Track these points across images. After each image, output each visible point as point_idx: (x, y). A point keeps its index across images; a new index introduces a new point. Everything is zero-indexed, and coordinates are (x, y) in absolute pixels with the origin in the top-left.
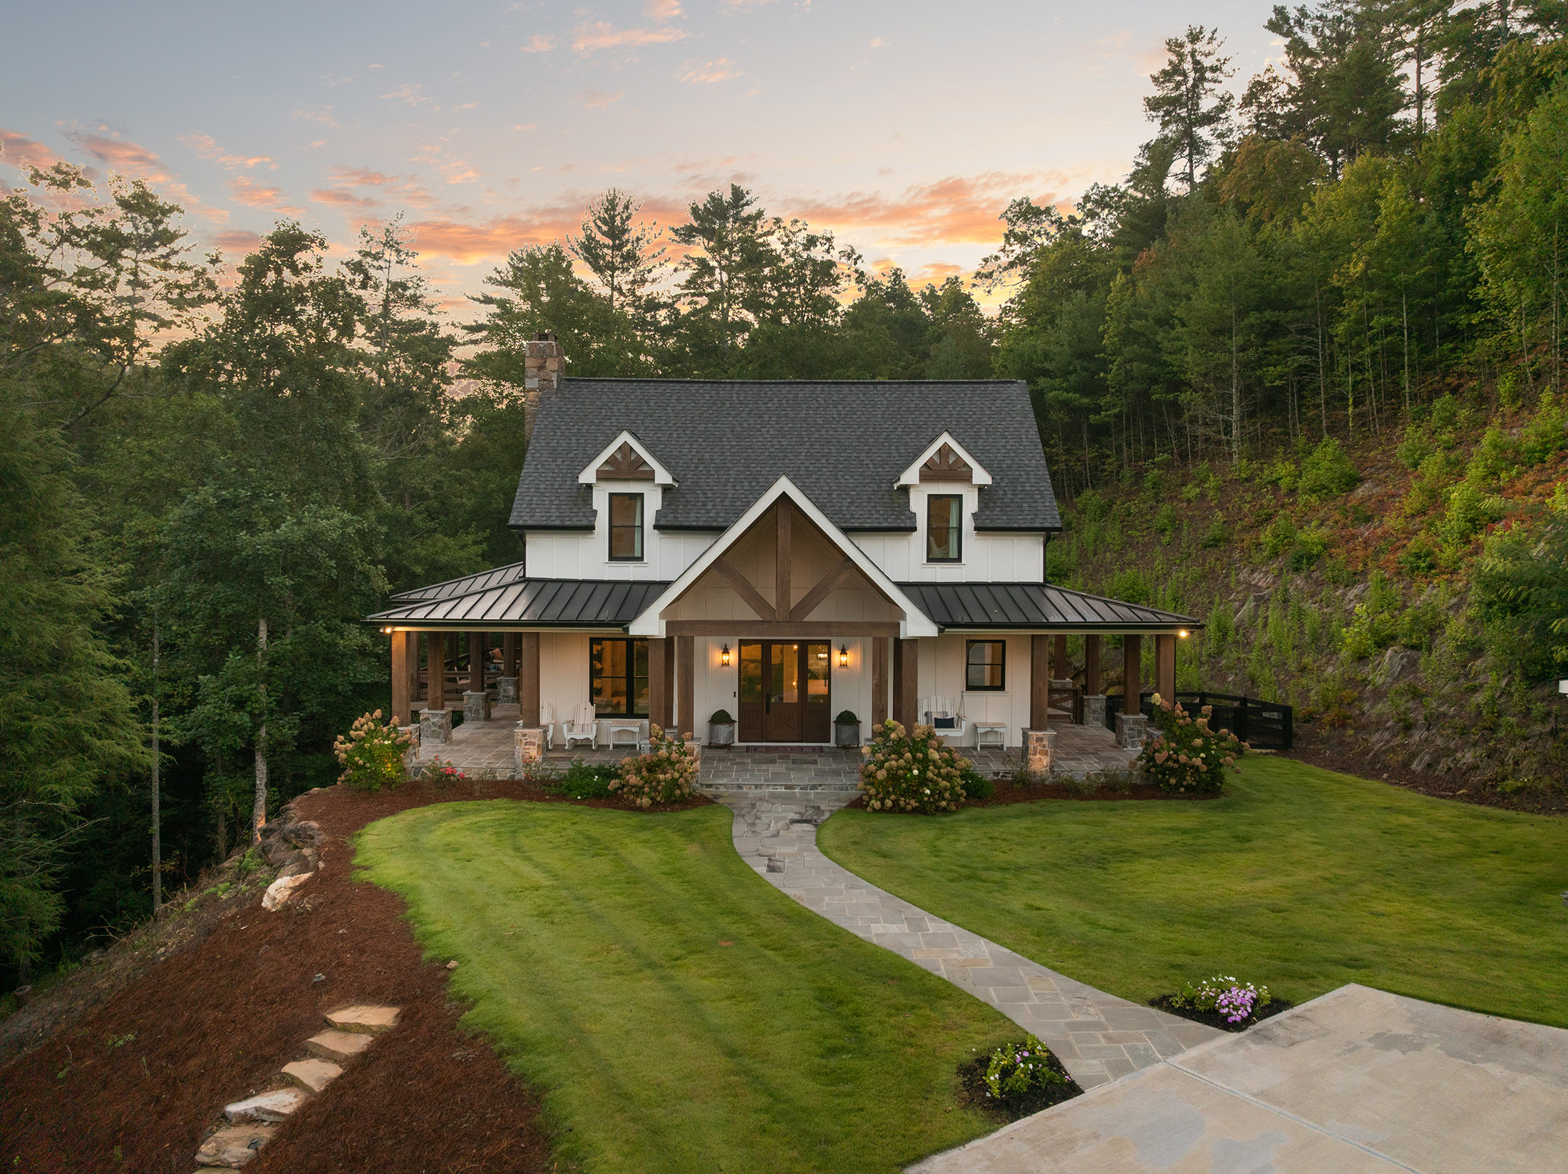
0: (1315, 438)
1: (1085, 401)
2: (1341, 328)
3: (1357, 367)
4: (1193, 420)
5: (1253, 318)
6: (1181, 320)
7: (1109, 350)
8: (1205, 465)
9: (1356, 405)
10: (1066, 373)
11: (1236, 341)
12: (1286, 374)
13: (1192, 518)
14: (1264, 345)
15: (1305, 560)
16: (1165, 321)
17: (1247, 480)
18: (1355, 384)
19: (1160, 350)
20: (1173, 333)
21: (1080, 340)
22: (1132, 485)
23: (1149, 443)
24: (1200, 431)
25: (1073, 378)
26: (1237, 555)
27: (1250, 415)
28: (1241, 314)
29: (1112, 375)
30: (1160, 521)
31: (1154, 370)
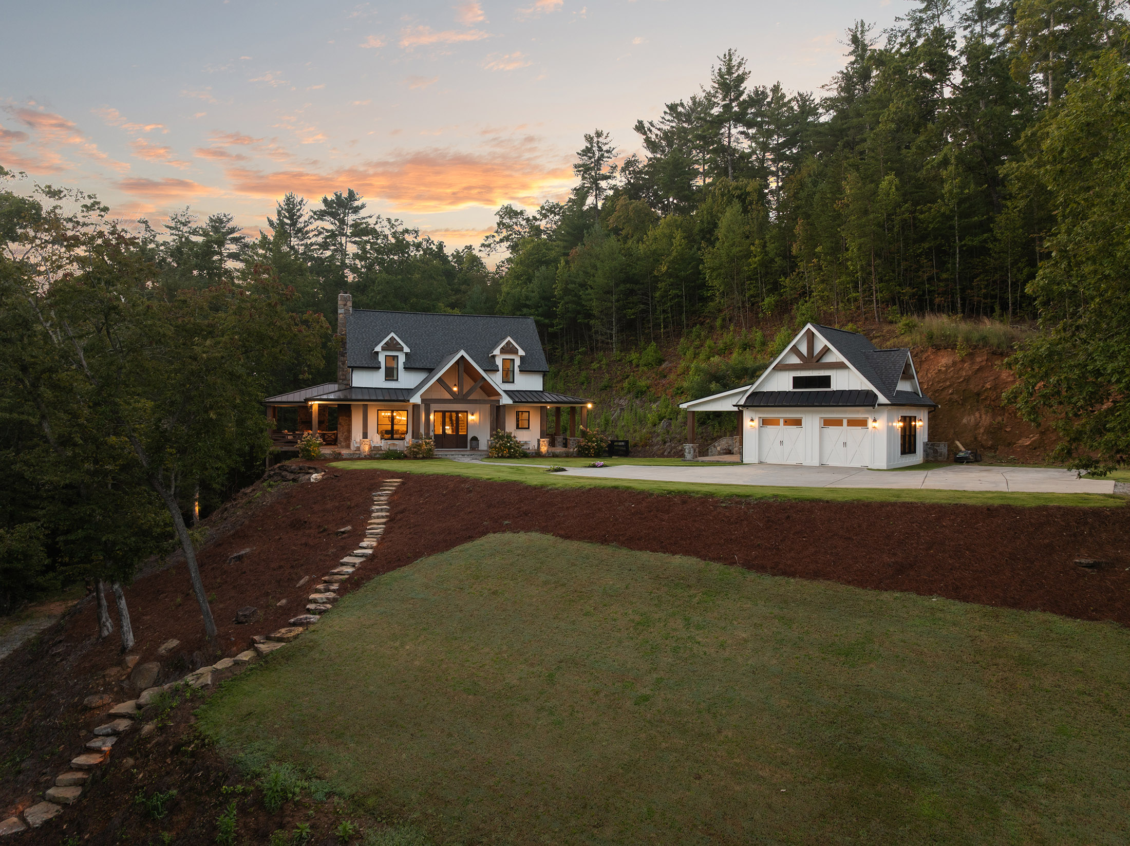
0: (648, 342)
1: (547, 321)
2: (658, 294)
3: (664, 311)
4: (596, 332)
5: (622, 287)
6: (590, 286)
7: (557, 297)
8: (602, 353)
9: (665, 328)
10: (537, 307)
11: (614, 297)
12: (636, 313)
13: (595, 378)
14: (627, 299)
15: (640, 393)
16: (583, 285)
17: (619, 360)
18: (664, 319)
19: (581, 299)
20: (587, 292)
21: (544, 291)
22: (568, 363)
23: (576, 342)
24: (600, 338)
25: (540, 310)
26: (614, 393)
27: (621, 331)
28: (617, 285)
29: (559, 309)
30: (582, 379)
31: (579, 308)
